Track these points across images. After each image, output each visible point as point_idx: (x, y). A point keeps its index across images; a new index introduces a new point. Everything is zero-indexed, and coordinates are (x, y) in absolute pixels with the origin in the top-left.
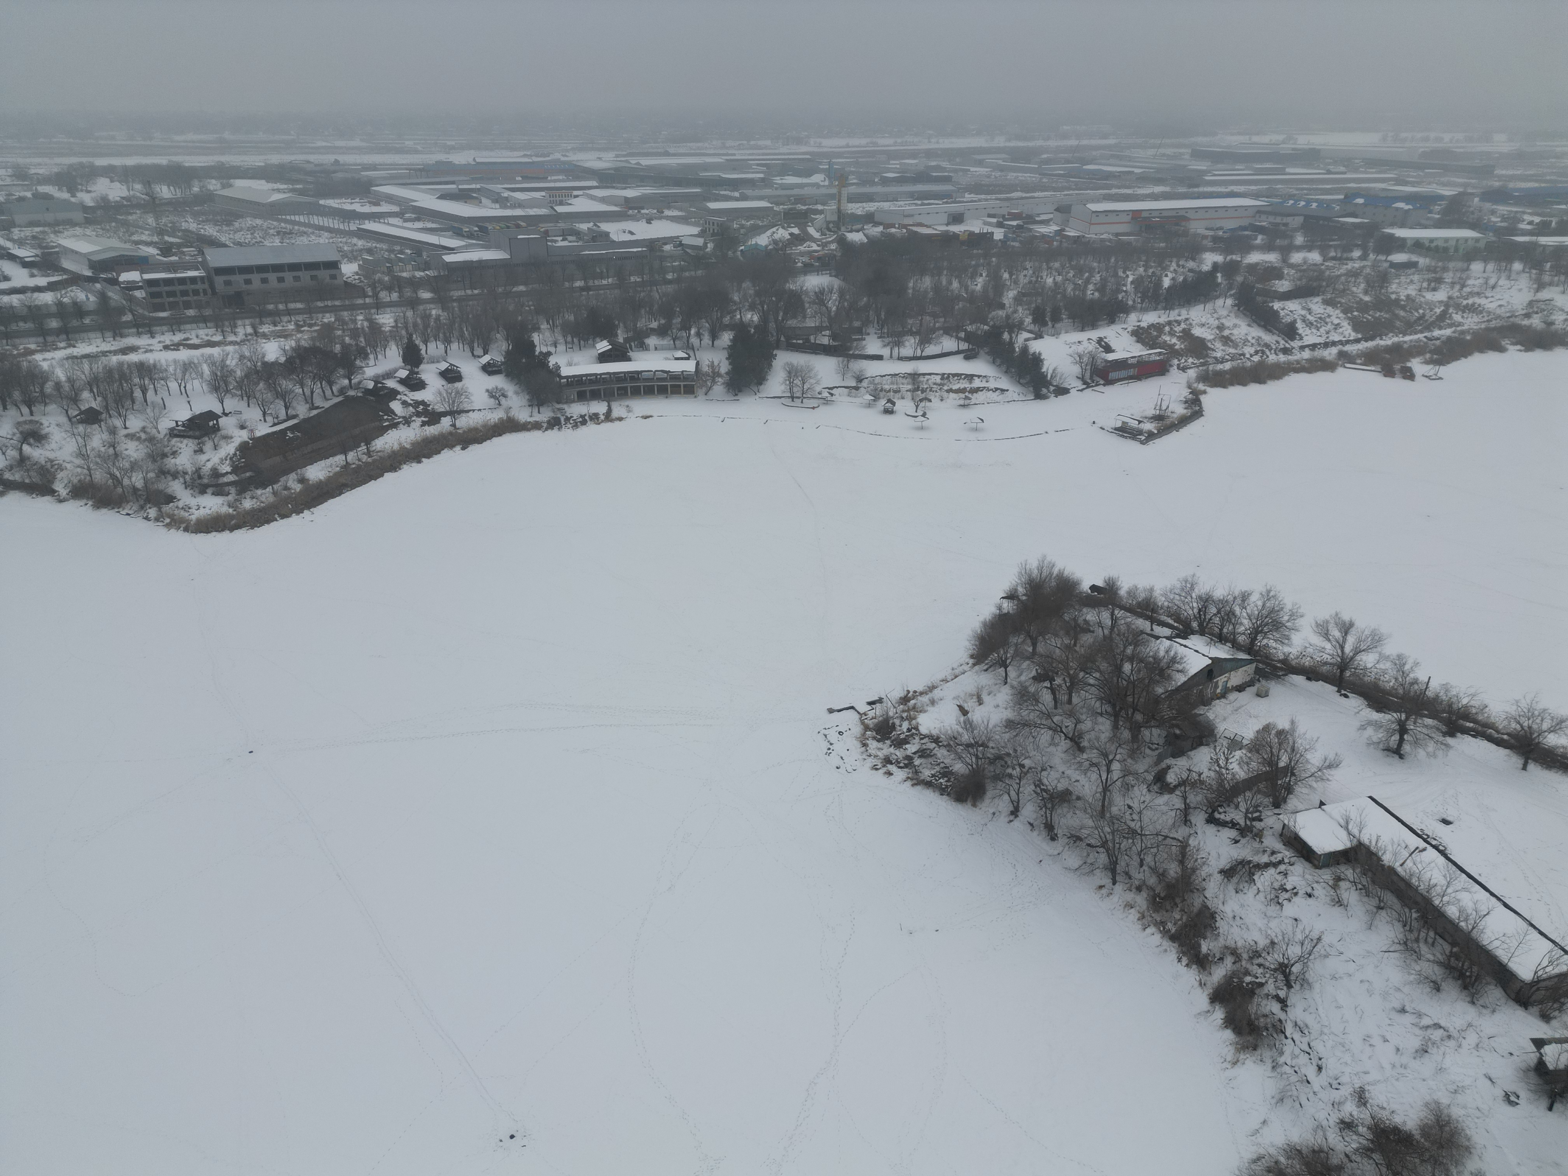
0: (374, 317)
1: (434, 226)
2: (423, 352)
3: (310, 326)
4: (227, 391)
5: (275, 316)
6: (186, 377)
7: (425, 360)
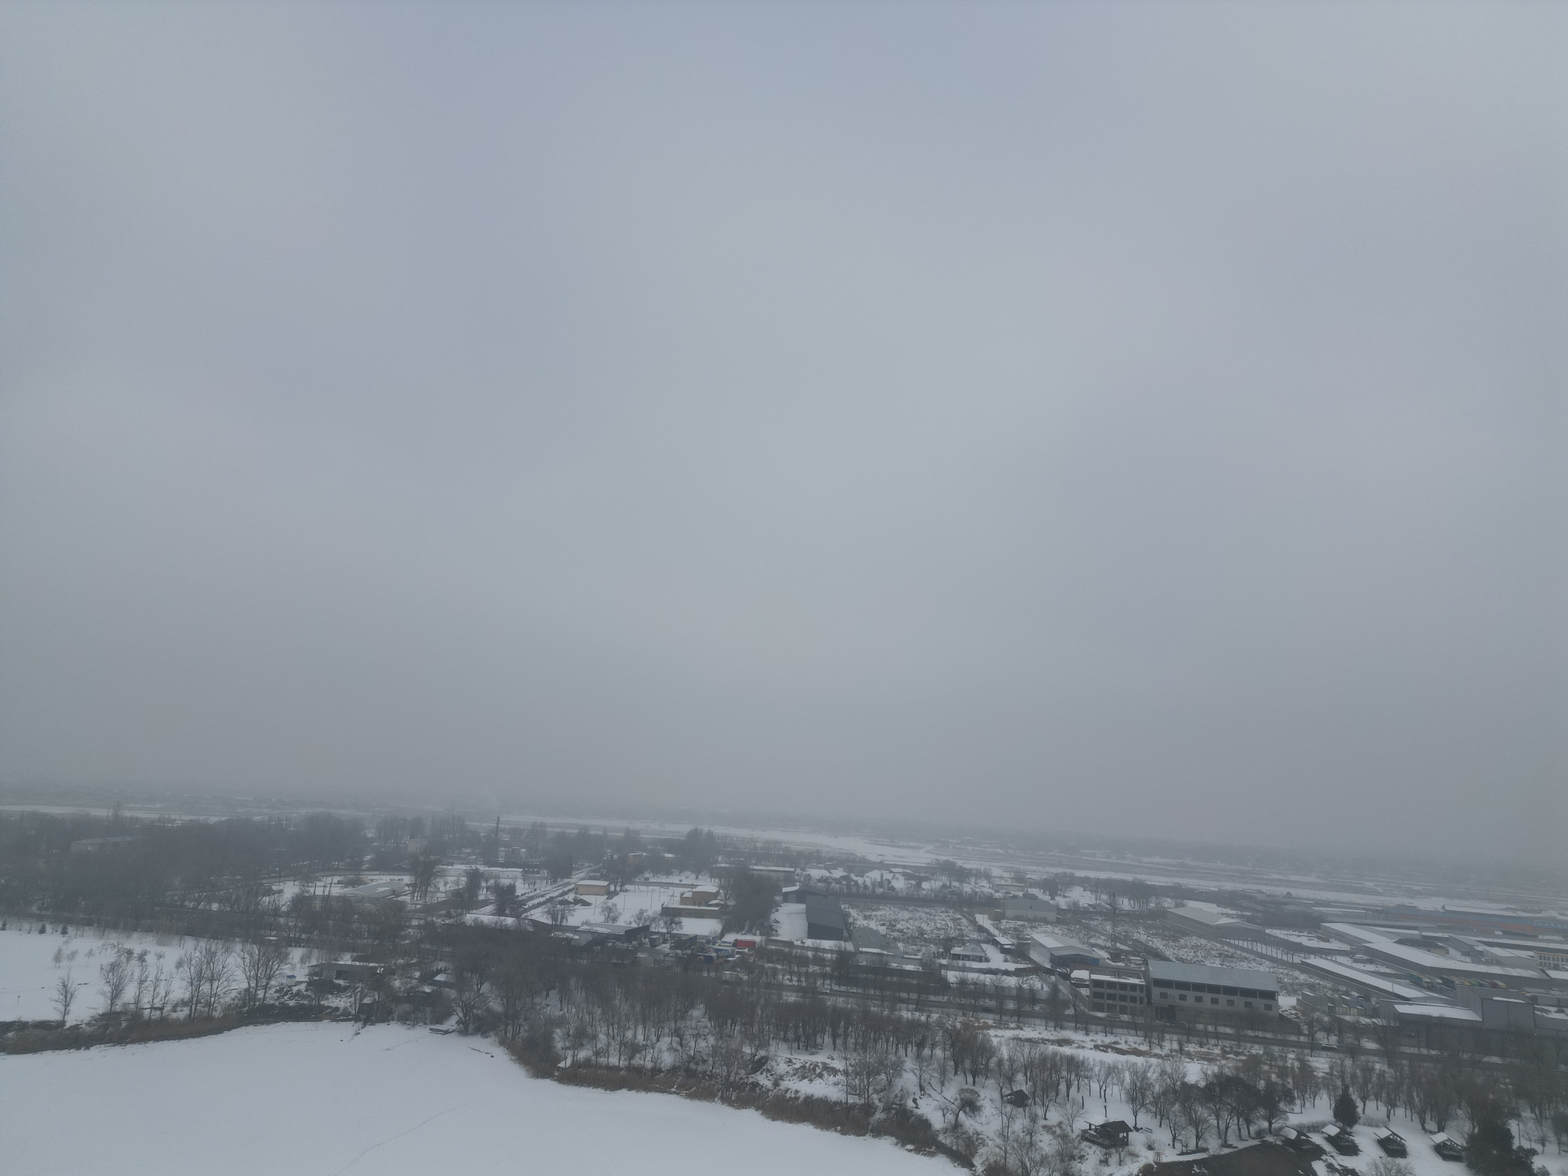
0: (1307, 1058)
1: (1388, 971)
2: (1359, 1110)
3: (1237, 1054)
4: (1143, 1105)
5: (1203, 1037)
6: (1108, 1081)
7: (1361, 1121)
